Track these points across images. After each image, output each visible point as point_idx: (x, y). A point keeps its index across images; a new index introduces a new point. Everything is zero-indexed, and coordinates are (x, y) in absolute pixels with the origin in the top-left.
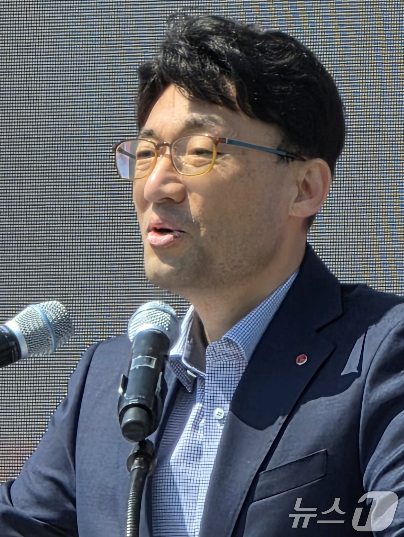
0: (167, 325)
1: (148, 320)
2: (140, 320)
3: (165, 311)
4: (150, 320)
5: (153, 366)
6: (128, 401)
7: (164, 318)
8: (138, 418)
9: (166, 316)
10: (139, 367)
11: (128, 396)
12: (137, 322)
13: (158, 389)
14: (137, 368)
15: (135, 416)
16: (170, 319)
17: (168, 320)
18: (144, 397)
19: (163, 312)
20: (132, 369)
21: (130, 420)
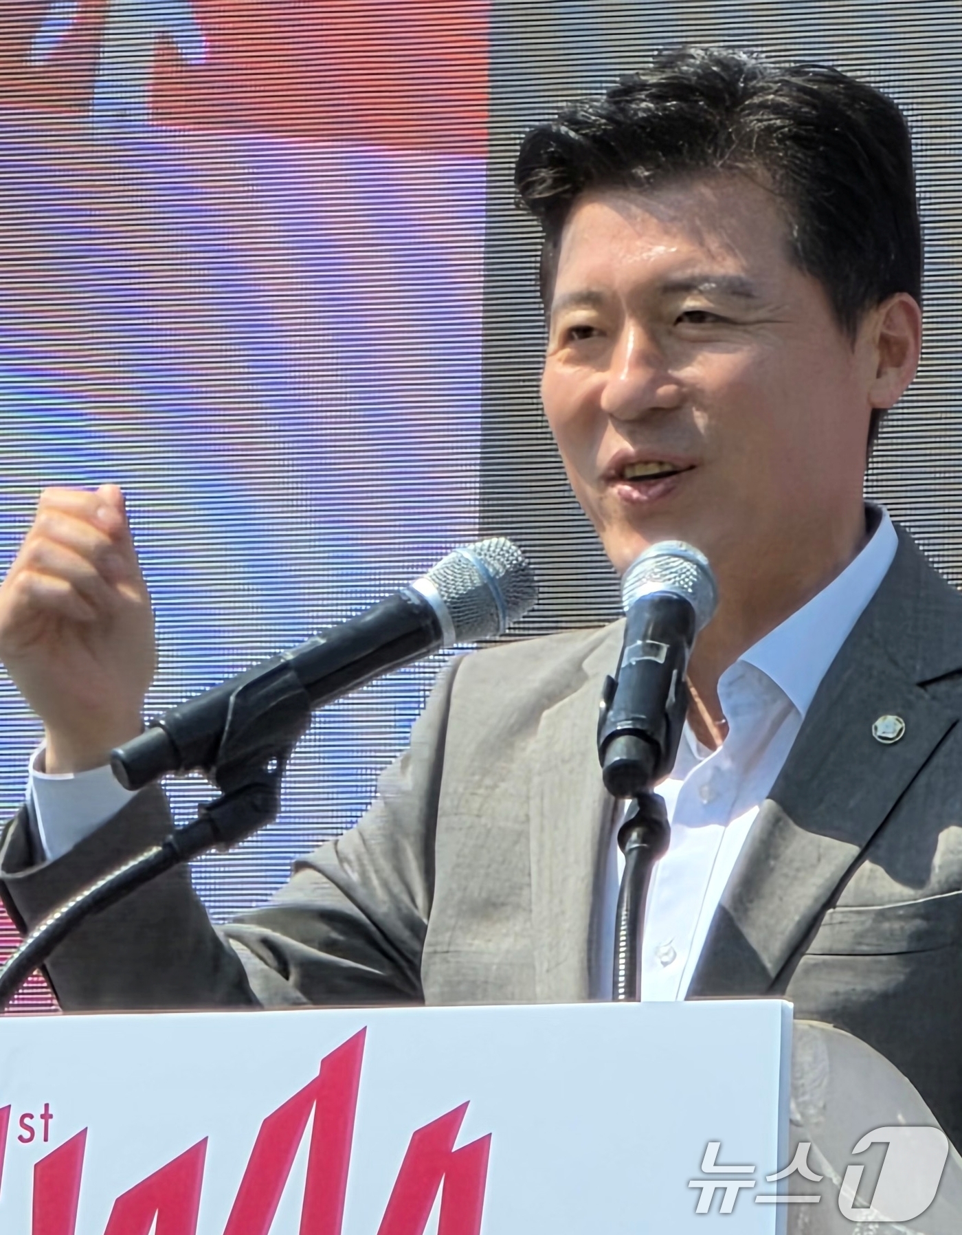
0: (691, 584)
1: (654, 577)
2: (641, 576)
3: (686, 559)
4: (658, 576)
5: (661, 660)
6: (615, 723)
7: (684, 570)
8: (634, 756)
9: (689, 567)
10: (638, 662)
11: (614, 716)
12: (636, 579)
13: (671, 700)
14: (634, 663)
15: (628, 752)
16: (695, 573)
17: (692, 574)
18: (643, 717)
19: (682, 561)
20: (623, 666)
21: (618, 758)
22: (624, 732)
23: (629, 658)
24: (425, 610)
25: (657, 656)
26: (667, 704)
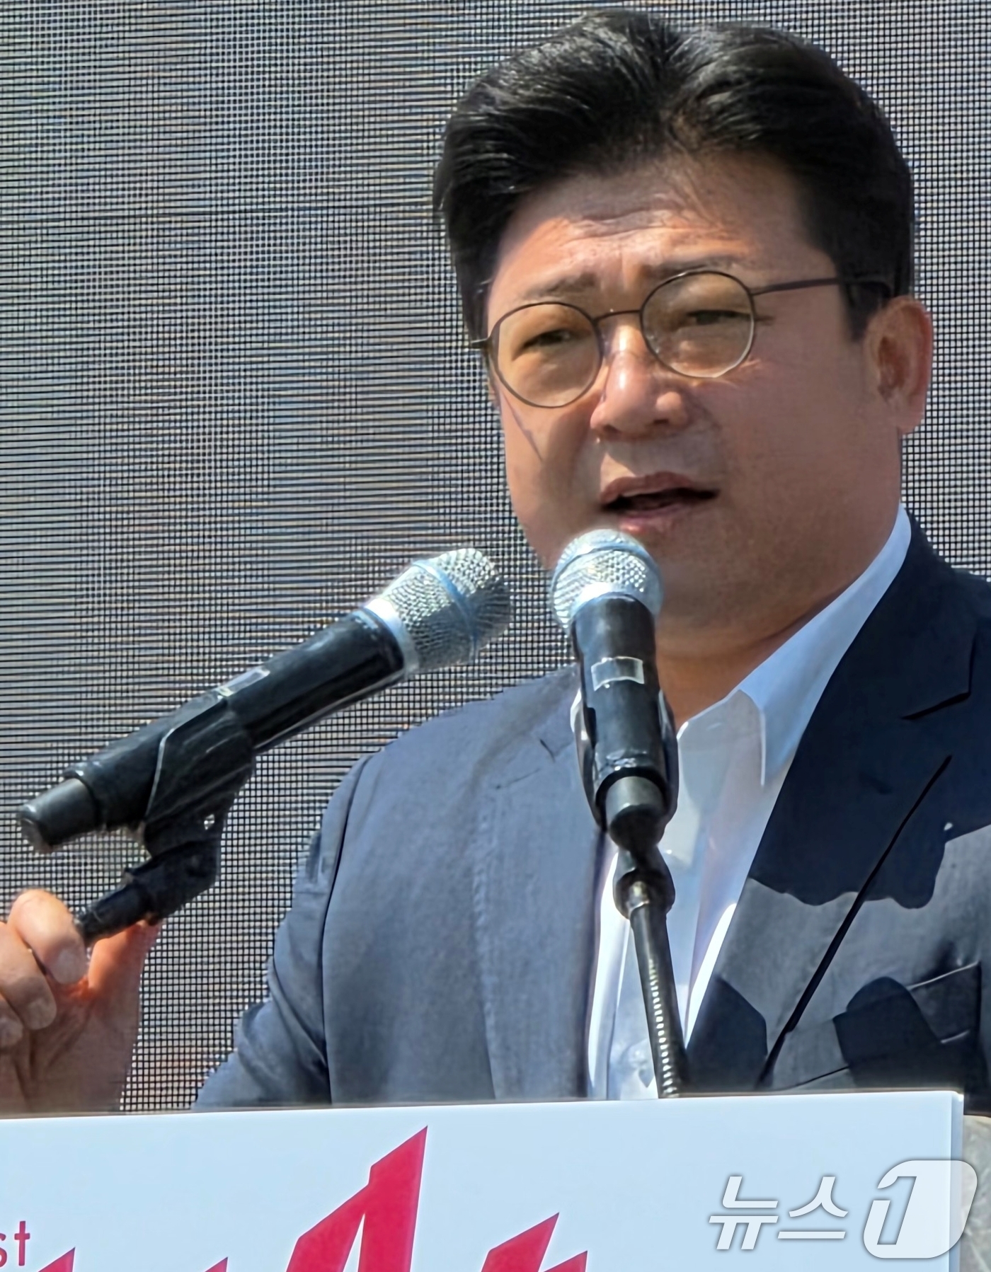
0: (641, 581)
3: (629, 552)
4: (604, 574)
6: (612, 763)
7: (631, 565)
10: (611, 684)
13: (667, 728)
17: (640, 570)
18: (645, 752)
19: (625, 555)
20: (596, 688)
21: (627, 805)
22: (625, 772)
23: (600, 678)
24: (384, 636)
25: (633, 673)
26: (664, 731)
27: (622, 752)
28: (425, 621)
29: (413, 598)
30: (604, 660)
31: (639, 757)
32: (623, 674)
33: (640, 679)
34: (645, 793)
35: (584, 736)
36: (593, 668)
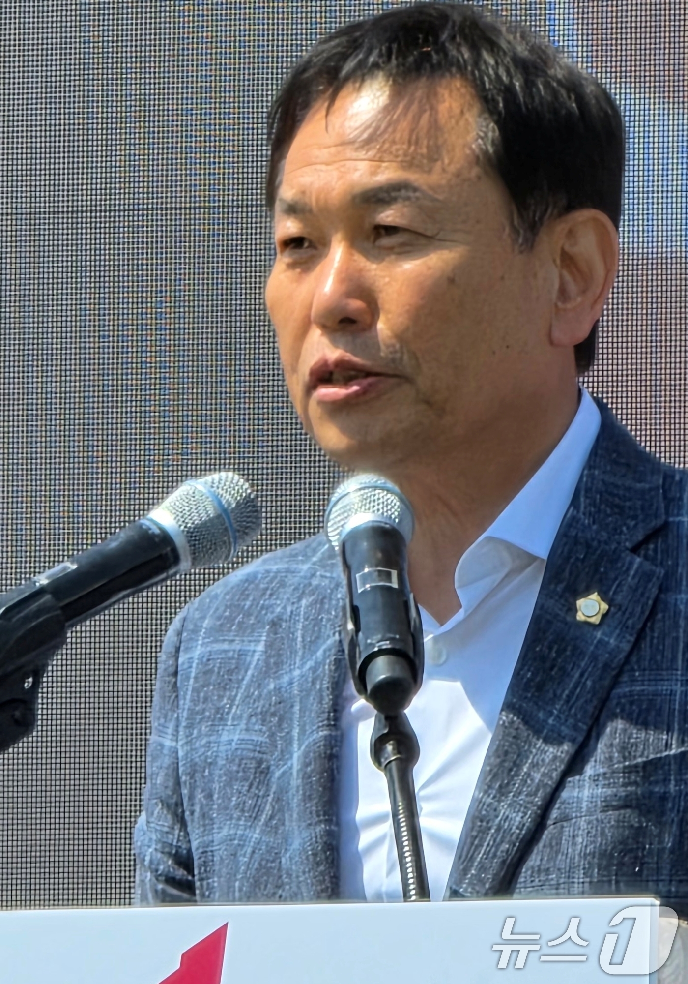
0: (397, 514)
6: (370, 645)
7: (389, 501)
9: (392, 498)
11: (367, 636)
13: (415, 621)
15: (390, 671)
16: (398, 504)
17: (395, 505)
18: (397, 637)
20: (360, 591)
21: (383, 677)
22: (381, 652)
23: (364, 584)
24: (165, 539)
25: (390, 581)
26: (412, 623)
27: (379, 637)
28: (197, 528)
29: (187, 509)
30: (366, 570)
31: (392, 640)
32: (381, 581)
33: (395, 585)
34: (397, 668)
35: (350, 626)
36: (358, 576)
